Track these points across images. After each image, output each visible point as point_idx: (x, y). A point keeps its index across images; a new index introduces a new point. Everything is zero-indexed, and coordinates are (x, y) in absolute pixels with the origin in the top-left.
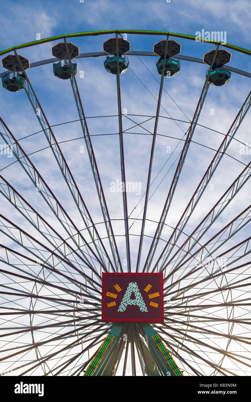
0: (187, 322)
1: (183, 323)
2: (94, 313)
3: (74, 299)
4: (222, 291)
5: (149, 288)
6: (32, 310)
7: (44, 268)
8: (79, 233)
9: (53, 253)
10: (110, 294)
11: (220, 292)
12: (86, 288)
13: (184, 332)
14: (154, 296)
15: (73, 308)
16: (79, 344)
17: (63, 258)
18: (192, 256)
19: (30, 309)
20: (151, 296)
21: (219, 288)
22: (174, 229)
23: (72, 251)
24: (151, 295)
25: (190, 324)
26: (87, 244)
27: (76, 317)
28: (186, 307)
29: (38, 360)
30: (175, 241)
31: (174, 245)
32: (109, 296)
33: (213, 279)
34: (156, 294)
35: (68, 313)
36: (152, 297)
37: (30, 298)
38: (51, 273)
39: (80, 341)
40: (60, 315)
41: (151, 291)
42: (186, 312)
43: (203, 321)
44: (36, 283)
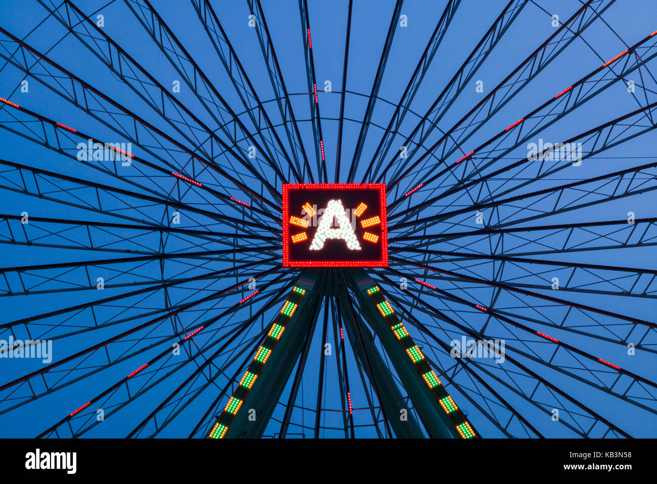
4: (491, 235)
5: (361, 210)
8: (260, 106)
10: (296, 221)
11: (488, 235)
14: (371, 223)
18: (449, 168)
20: (365, 224)
23: (247, 136)
24: (366, 222)
26: (272, 127)
27: (237, 246)
28: (425, 252)
29: (167, 309)
30: (422, 141)
31: (419, 145)
32: (295, 223)
34: (375, 219)
35: (225, 239)
36: (367, 224)
37: (164, 206)
38: (206, 168)
39: (240, 288)
41: (366, 215)
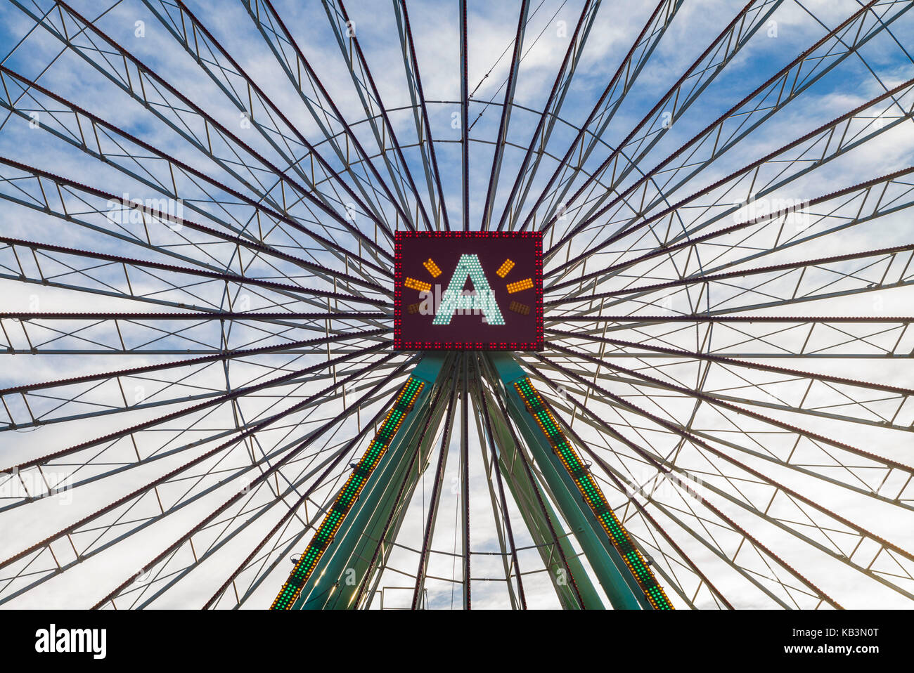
0: (599, 355)
1: (589, 358)
2: (377, 324)
3: (329, 288)
4: (688, 286)
5: (507, 269)
6: (228, 310)
7: (261, 212)
8: (348, 130)
9: (283, 176)
10: (413, 284)
11: (684, 287)
12: (360, 265)
13: (591, 379)
14: (521, 287)
15: (326, 309)
16: (337, 396)
17: (308, 189)
18: (621, 197)
19: (221, 308)
20: (513, 288)
21: (680, 277)
22: (579, 130)
23: (329, 175)
24: (513, 286)
25: (605, 359)
26: (367, 159)
27: (331, 331)
28: (599, 319)
29: (238, 429)
30: (582, 162)
31: (577, 169)
32: (412, 287)
33: (667, 256)
34: (526, 282)
35: (313, 322)
36: (515, 289)
37: (222, 282)
38: (277, 224)
39: (339, 390)
40: (294, 326)
41: (514, 276)
42: (597, 331)
43: (637, 356)
44: (238, 245)
